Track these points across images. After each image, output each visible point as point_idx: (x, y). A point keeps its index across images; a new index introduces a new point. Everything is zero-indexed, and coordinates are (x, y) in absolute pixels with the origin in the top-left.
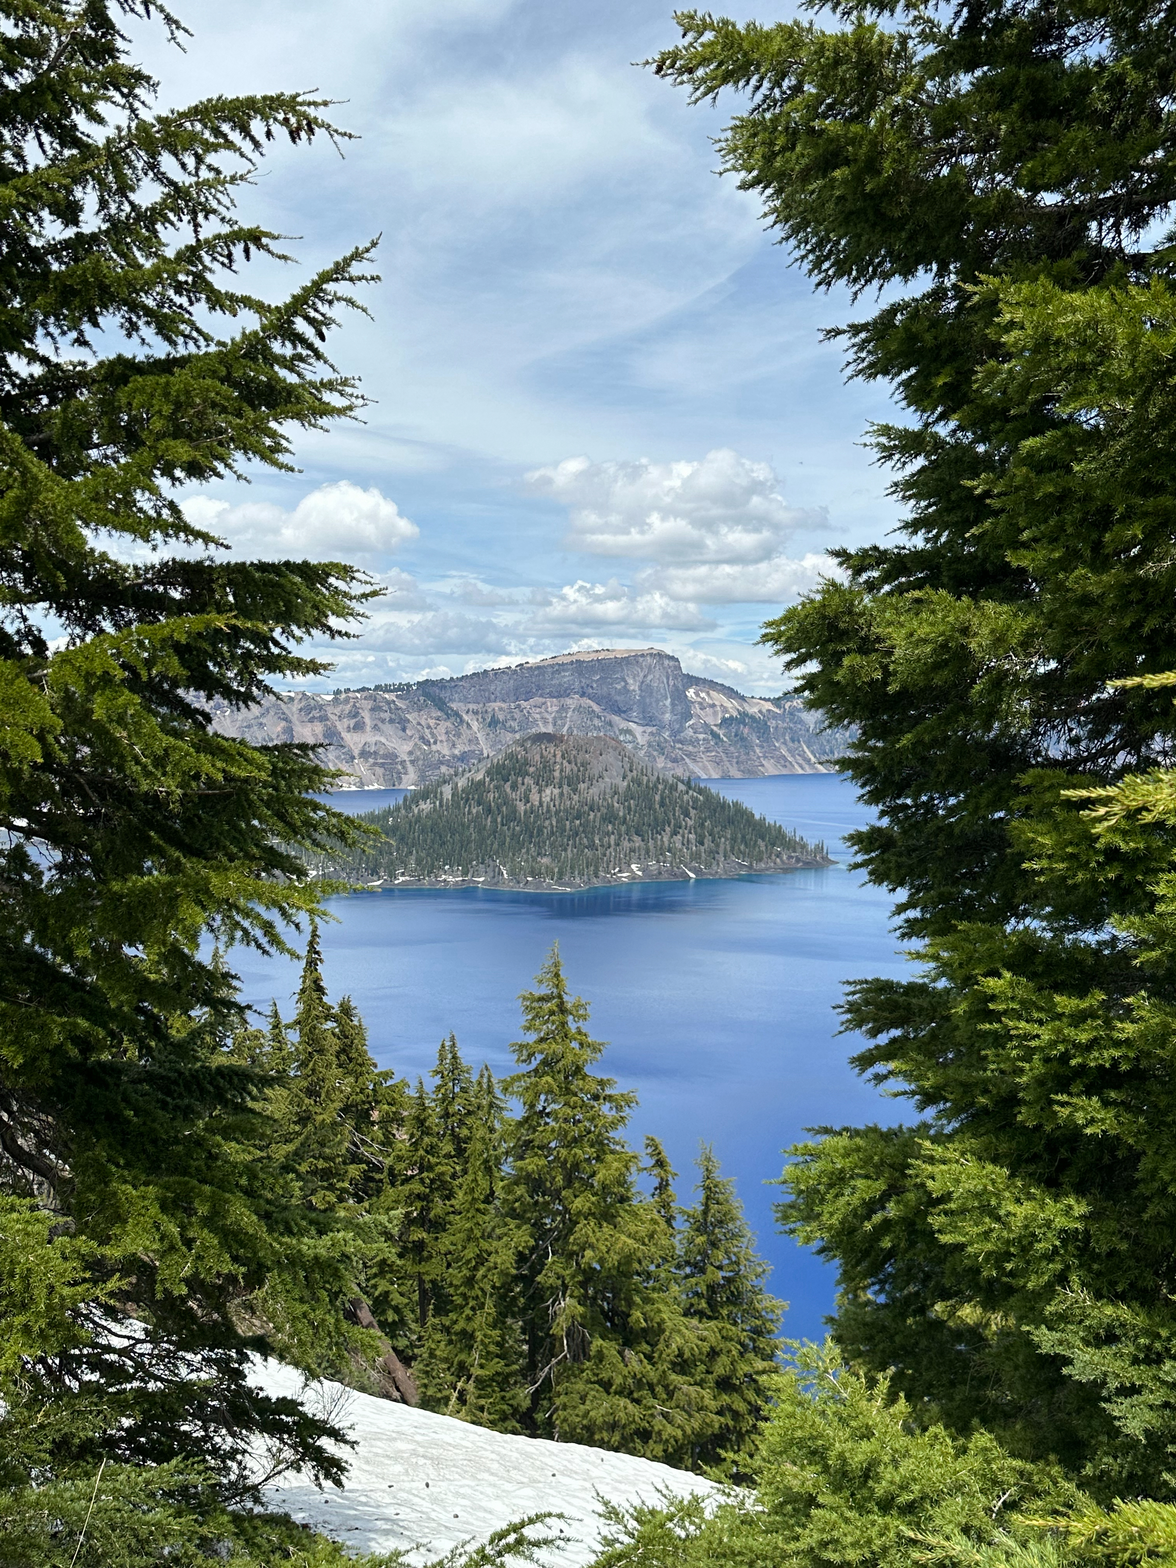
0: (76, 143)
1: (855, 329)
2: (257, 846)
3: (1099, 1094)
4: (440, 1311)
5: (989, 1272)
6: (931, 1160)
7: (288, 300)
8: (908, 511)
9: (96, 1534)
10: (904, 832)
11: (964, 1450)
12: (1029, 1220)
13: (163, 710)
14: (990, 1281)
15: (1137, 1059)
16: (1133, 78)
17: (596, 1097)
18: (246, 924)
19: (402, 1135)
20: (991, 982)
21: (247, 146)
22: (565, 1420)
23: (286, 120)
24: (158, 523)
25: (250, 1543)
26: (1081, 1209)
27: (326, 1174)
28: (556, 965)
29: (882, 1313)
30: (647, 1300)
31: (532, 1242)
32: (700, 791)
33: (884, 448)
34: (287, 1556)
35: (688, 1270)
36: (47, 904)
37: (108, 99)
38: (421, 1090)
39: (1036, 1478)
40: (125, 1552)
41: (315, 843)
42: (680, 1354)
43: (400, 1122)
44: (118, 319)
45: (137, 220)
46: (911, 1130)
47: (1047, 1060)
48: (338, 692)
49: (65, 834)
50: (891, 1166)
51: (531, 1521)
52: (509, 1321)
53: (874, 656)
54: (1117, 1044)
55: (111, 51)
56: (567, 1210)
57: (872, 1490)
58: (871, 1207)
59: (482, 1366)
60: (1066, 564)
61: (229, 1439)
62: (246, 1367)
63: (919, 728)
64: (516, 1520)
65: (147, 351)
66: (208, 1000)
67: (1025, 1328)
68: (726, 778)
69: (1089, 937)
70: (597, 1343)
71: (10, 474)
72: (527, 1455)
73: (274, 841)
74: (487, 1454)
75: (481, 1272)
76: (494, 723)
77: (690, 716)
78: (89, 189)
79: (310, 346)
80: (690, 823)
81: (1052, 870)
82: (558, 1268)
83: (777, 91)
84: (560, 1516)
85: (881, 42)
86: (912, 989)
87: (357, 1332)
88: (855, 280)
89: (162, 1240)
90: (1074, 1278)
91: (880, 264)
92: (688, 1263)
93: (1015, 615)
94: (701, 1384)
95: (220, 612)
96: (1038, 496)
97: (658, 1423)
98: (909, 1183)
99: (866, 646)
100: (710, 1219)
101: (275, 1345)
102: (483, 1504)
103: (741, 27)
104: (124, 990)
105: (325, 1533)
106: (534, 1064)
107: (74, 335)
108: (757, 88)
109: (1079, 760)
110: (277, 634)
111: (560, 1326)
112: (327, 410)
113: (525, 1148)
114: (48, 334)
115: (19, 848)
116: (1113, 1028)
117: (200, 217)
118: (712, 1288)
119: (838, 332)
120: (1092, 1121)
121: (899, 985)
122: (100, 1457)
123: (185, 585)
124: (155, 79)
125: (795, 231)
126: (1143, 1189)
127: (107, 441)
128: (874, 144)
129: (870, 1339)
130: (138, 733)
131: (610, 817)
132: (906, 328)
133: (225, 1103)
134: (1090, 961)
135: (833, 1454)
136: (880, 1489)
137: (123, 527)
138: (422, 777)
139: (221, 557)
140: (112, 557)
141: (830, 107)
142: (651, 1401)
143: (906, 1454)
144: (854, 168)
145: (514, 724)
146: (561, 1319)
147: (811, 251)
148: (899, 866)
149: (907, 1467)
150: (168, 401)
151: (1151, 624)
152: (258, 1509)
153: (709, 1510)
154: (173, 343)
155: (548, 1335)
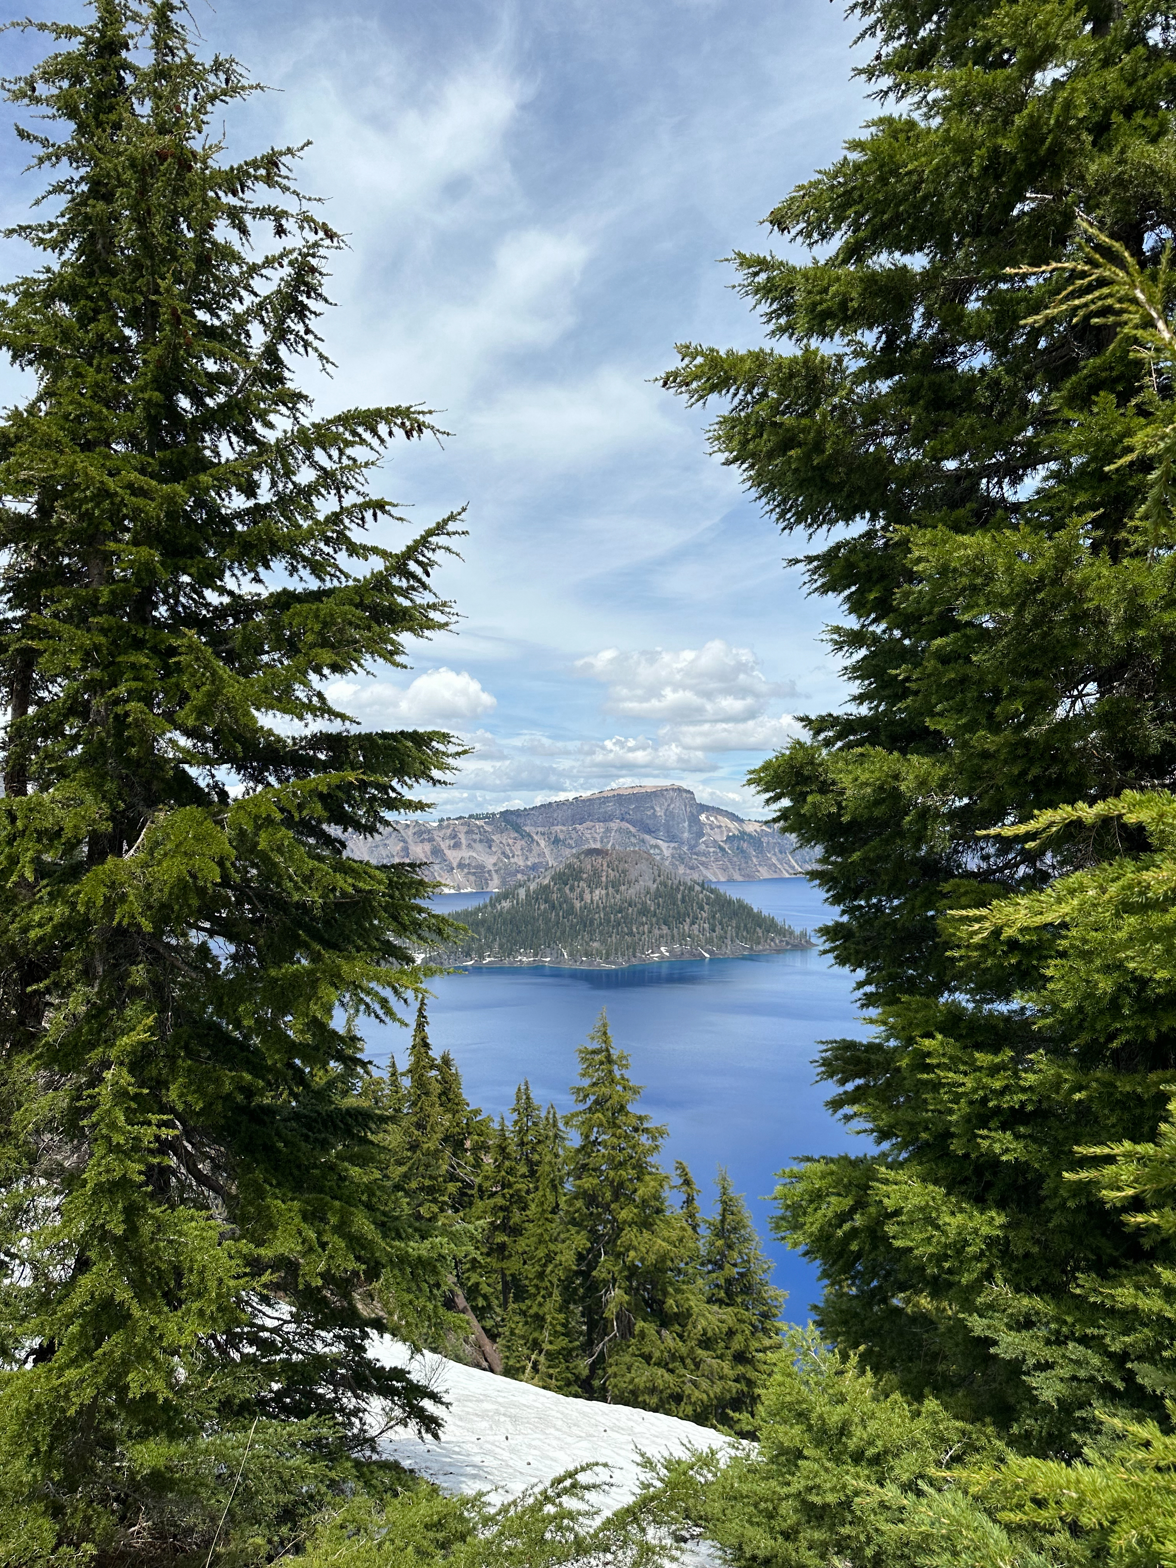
0: (256, 442)
1: (810, 559)
2: (377, 940)
3: (1012, 1129)
4: (518, 1298)
5: (931, 1270)
6: (886, 1182)
7: (404, 549)
8: (856, 687)
9: (251, 1476)
10: (860, 926)
11: (918, 1414)
12: (961, 1229)
13: (311, 841)
14: (935, 1278)
15: (1040, 1101)
16: (1006, 380)
17: (636, 1130)
18: (368, 999)
19: (488, 1160)
20: (927, 1042)
21: (375, 442)
22: (616, 1386)
23: (403, 424)
24: (309, 707)
25: (368, 1484)
26: (1000, 1220)
27: (431, 1190)
28: (605, 1025)
29: (854, 1303)
30: (678, 1291)
31: (589, 1245)
32: (712, 891)
33: (836, 642)
34: (396, 1495)
35: (710, 1267)
36: (223, 986)
37: (278, 412)
38: (502, 1124)
39: (974, 1436)
40: (272, 1490)
41: (420, 937)
42: (705, 1333)
43: (487, 1149)
44: (284, 563)
45: (298, 494)
46: (873, 1158)
47: (971, 1103)
48: (442, 820)
49: (238, 934)
50: (857, 1186)
51: (583, 1469)
52: (572, 1307)
53: (830, 796)
54: (1024, 1090)
55: (281, 380)
56: (615, 1219)
57: (845, 1445)
58: (843, 1217)
59: (551, 1342)
60: (971, 727)
61: (354, 1400)
62: (367, 1343)
63: (866, 848)
64: (571, 1468)
65: (304, 585)
66: (340, 1057)
67: (961, 1316)
68: (731, 881)
69: (1002, 1008)
70: (640, 1325)
71: (203, 675)
72: (584, 1414)
73: (390, 936)
74: (554, 1413)
75: (550, 1268)
76: (556, 841)
77: (703, 835)
78: (264, 473)
79: (419, 581)
80: (705, 915)
81: (969, 957)
82: (608, 1265)
83: (749, 397)
84: (605, 1465)
85: (823, 361)
86: (871, 1048)
87: (450, 1316)
88: (810, 525)
89: (303, 1243)
90: (998, 1275)
91: (828, 514)
92: (710, 1261)
93: (934, 765)
94: (721, 1357)
95: (353, 769)
96: (944, 681)
97: (688, 1389)
98: (870, 1200)
99: (824, 788)
100: (727, 1227)
101: (390, 1325)
102: (551, 1454)
103: (722, 353)
104: (278, 1051)
105: (426, 1476)
106: (589, 1103)
107: (252, 575)
108: (735, 395)
109: (990, 872)
110: (394, 783)
111: (611, 1311)
112: (432, 625)
113: (582, 1170)
114: (234, 575)
115: (204, 943)
116: (1020, 1078)
117: (343, 491)
118: (729, 1281)
119: (797, 561)
120: (1007, 1151)
121: (861, 1044)
122: (254, 1414)
123: (328, 750)
124: (311, 398)
125: (765, 492)
126: (1050, 1204)
127: (273, 649)
128: (819, 432)
129: (845, 1323)
130: (291, 858)
131: (644, 911)
132: (846, 558)
133: (352, 1136)
134: (1002, 1025)
135: (814, 1415)
136: (852, 1444)
137: (285, 711)
138: (504, 882)
139: (354, 730)
140: (276, 732)
141: (788, 407)
142: (683, 1371)
143: (873, 1416)
144: (805, 449)
145: (572, 842)
146: (611, 1306)
147: (778, 506)
148: (857, 952)
149: (873, 1426)
150: (318, 621)
151: (1035, 771)
152: (375, 1457)
153: (723, 1460)
154: (323, 580)
155: (602, 1318)
